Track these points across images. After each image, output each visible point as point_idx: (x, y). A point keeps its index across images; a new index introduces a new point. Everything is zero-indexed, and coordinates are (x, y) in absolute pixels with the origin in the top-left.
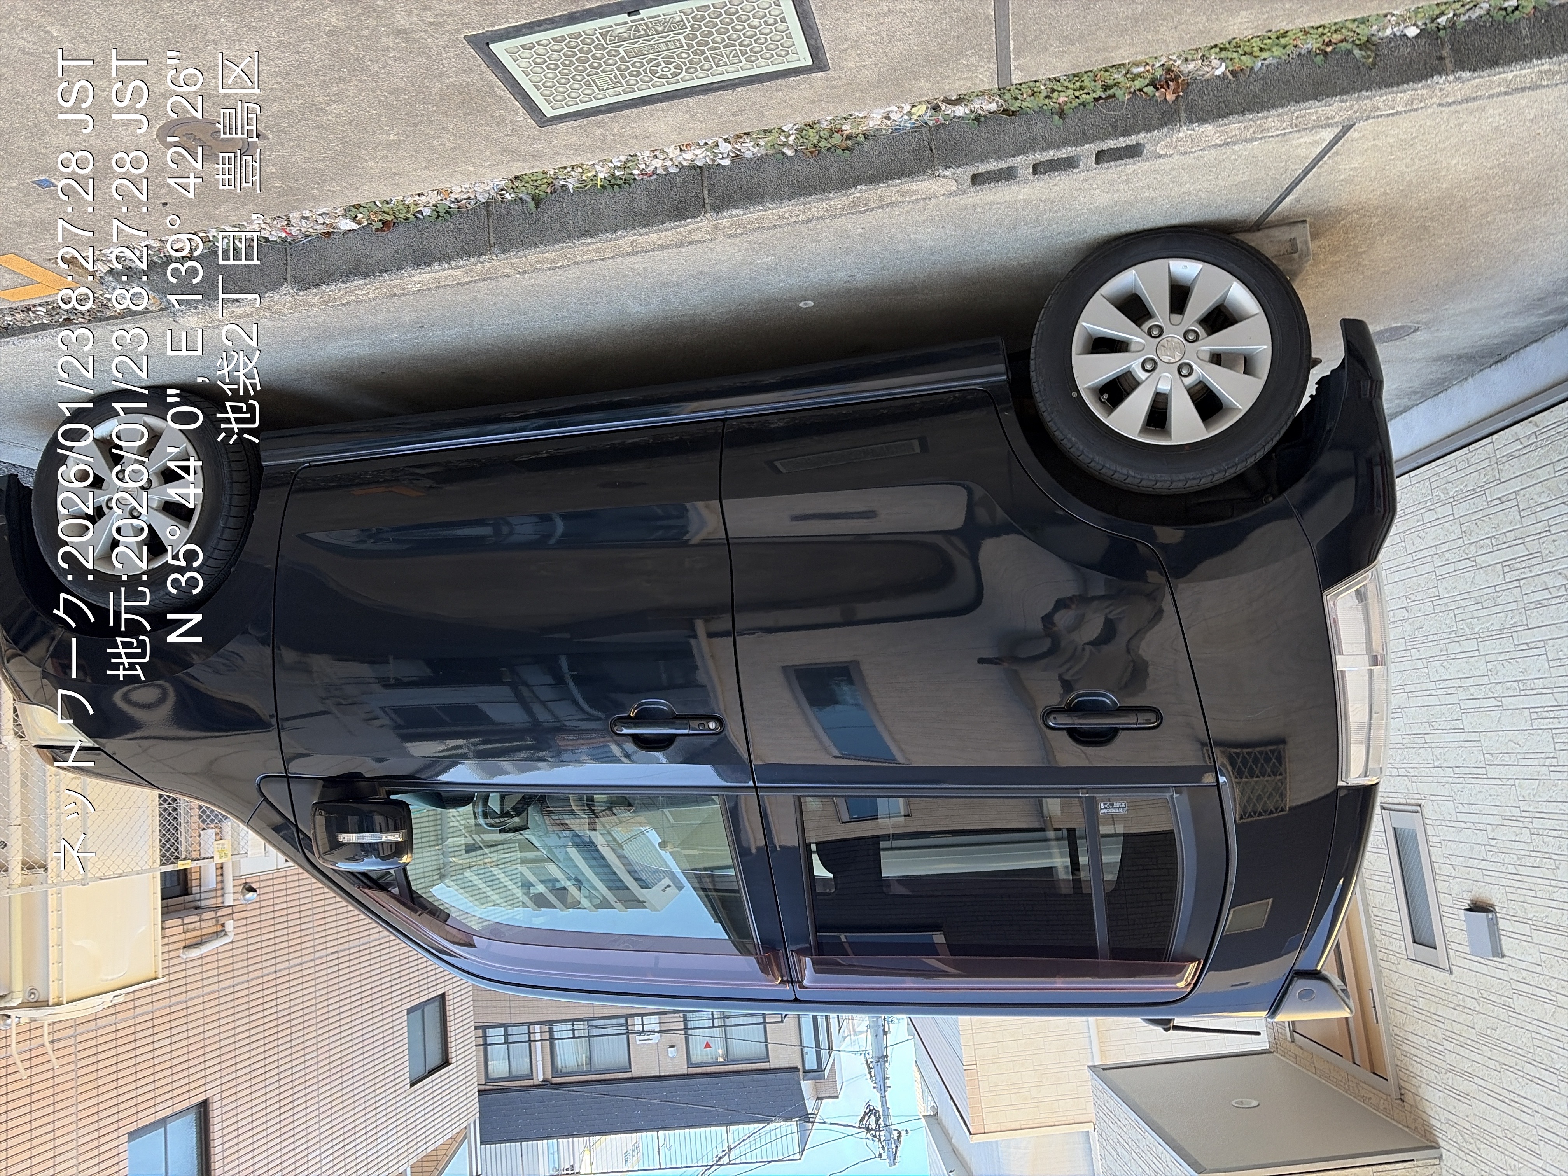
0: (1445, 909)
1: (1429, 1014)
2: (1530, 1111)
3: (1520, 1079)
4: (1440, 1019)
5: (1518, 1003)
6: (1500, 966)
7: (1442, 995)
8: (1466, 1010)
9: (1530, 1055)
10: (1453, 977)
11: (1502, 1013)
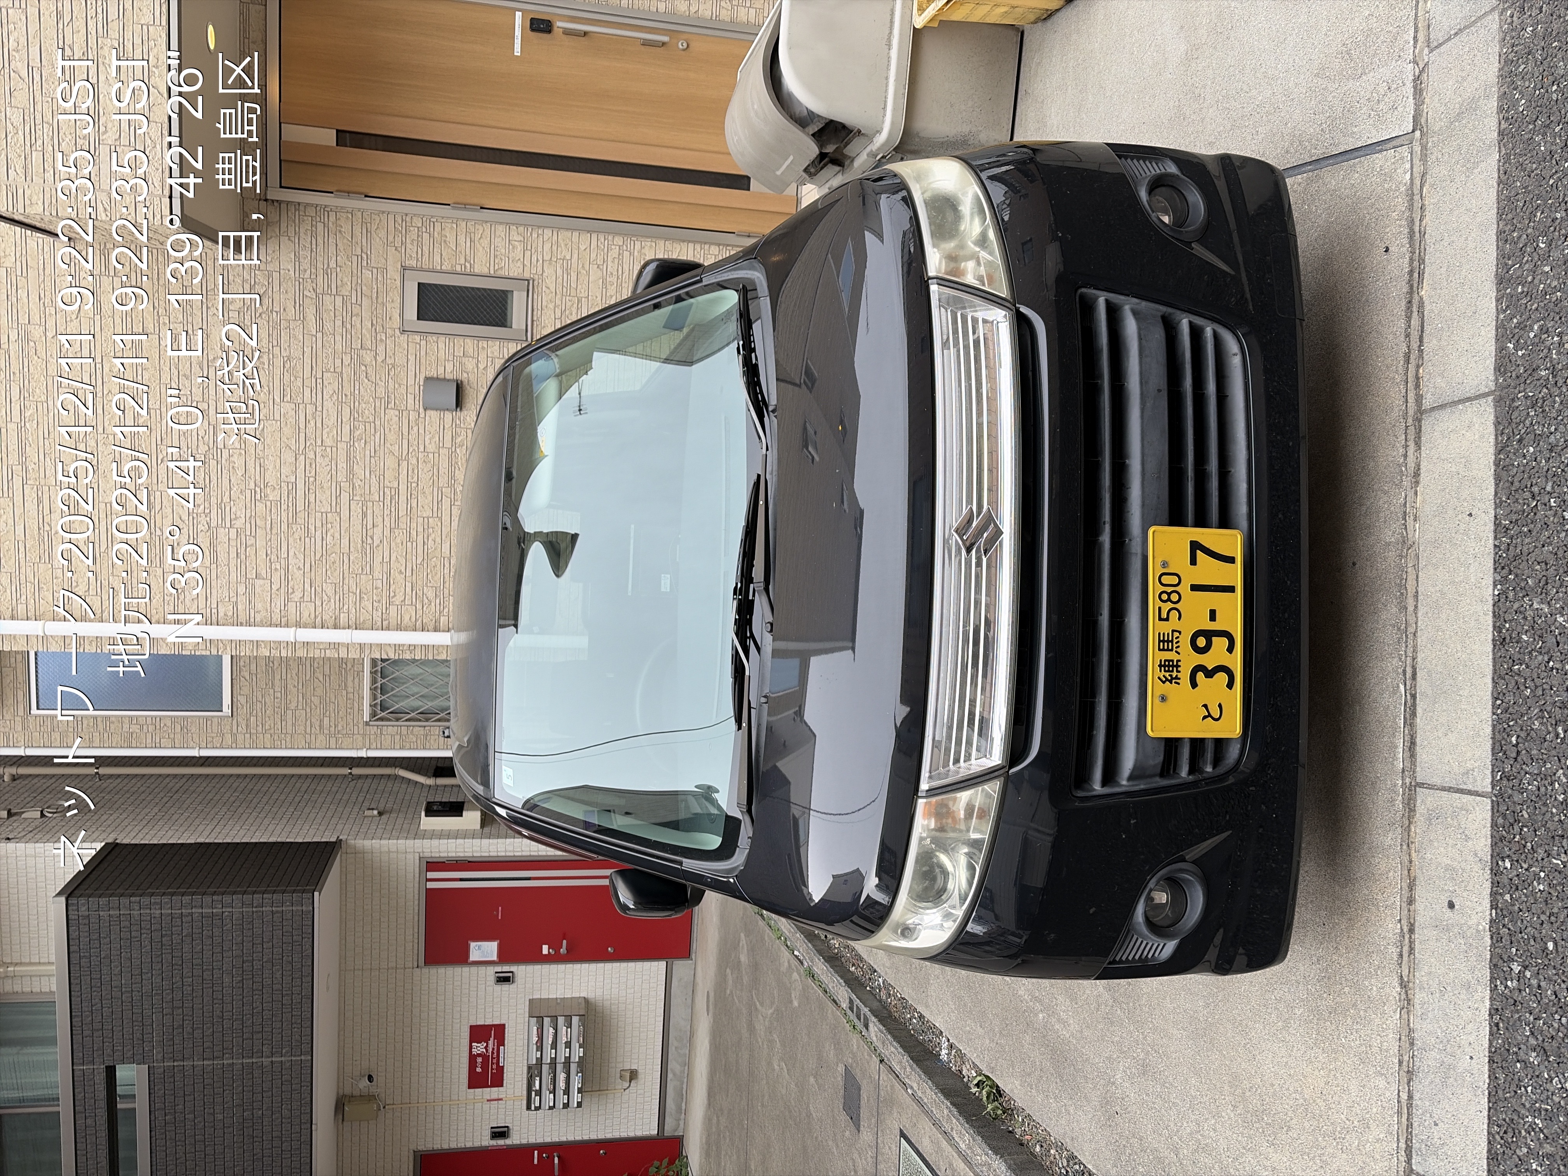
0: (452, 344)
1: (359, 281)
2: (314, 400)
3: (335, 397)
4: (359, 298)
5: (392, 413)
6: (417, 402)
7: (379, 311)
8: (374, 341)
9: (356, 415)
10: (397, 331)
11: (381, 391)
